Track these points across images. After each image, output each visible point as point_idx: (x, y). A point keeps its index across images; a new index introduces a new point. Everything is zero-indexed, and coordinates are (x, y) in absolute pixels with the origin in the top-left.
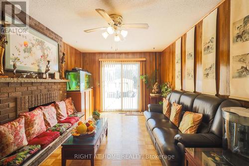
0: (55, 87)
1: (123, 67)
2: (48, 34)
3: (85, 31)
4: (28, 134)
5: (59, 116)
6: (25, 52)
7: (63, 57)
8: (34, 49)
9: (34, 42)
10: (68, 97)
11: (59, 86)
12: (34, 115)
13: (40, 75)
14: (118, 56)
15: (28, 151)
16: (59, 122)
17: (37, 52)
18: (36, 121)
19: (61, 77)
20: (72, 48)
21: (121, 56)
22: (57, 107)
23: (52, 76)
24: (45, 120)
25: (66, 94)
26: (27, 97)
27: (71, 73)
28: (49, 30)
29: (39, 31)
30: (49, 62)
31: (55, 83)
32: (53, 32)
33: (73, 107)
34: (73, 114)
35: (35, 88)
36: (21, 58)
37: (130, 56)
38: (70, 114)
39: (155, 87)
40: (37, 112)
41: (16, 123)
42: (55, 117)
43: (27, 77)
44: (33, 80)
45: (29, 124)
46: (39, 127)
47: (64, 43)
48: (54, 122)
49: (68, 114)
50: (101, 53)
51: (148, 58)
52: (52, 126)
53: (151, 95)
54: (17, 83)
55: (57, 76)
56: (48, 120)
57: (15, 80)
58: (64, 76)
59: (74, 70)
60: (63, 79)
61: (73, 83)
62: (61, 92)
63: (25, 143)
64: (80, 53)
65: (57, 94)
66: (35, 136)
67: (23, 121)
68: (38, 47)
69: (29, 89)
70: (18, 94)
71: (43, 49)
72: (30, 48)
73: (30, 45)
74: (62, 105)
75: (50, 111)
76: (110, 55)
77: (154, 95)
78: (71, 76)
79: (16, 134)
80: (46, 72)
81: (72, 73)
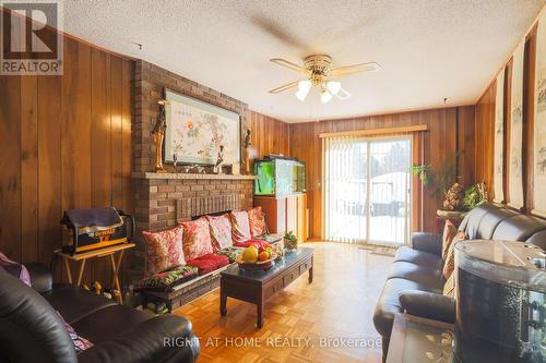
0: (232, 187)
1: (371, 148)
2: (224, 104)
3: (271, 92)
4: (187, 252)
5: (235, 234)
6: (189, 135)
7: (248, 137)
8: (201, 130)
9: (201, 120)
10: (254, 206)
11: (239, 186)
12: (196, 227)
13: (209, 168)
14: (360, 124)
15: (181, 271)
16: (236, 244)
17: (206, 135)
18: (198, 236)
19: (243, 171)
20: (267, 119)
21: (367, 124)
22: (232, 220)
23: (228, 169)
24: (212, 237)
25: (251, 200)
26: (189, 200)
27: (262, 164)
28: (225, 96)
29: (209, 102)
30: (222, 147)
31: (232, 180)
32: (231, 99)
33: (263, 223)
34: (263, 235)
35: (201, 188)
36: (184, 145)
37: (389, 122)
38: (255, 234)
39: (451, 194)
40: (201, 223)
41: (172, 233)
42: (229, 235)
43: (191, 171)
44: (197, 176)
45: (188, 238)
46: (201, 245)
47: (253, 113)
48: (226, 242)
49: (252, 233)
50: (324, 122)
51: (434, 124)
52: (222, 247)
53: (439, 213)
54: (177, 180)
55: (236, 169)
56: (216, 237)
57: (174, 176)
58: (248, 170)
59: (267, 159)
60: (247, 174)
61: (267, 180)
62: (243, 196)
63: (182, 261)
64: (286, 125)
65: (235, 198)
66: (196, 257)
67: (181, 231)
68: (208, 126)
69: (193, 189)
70: (177, 195)
71: (214, 129)
72: (196, 130)
73: (196, 125)
74: (242, 219)
75: (221, 225)
76: (342, 125)
77: (445, 213)
78: (263, 168)
79: (171, 248)
80: (218, 164)
81: (266, 164)
